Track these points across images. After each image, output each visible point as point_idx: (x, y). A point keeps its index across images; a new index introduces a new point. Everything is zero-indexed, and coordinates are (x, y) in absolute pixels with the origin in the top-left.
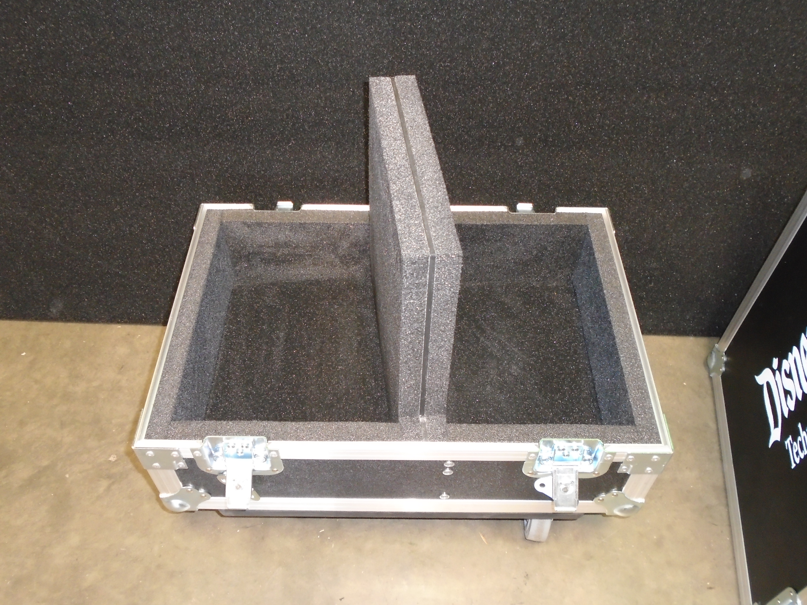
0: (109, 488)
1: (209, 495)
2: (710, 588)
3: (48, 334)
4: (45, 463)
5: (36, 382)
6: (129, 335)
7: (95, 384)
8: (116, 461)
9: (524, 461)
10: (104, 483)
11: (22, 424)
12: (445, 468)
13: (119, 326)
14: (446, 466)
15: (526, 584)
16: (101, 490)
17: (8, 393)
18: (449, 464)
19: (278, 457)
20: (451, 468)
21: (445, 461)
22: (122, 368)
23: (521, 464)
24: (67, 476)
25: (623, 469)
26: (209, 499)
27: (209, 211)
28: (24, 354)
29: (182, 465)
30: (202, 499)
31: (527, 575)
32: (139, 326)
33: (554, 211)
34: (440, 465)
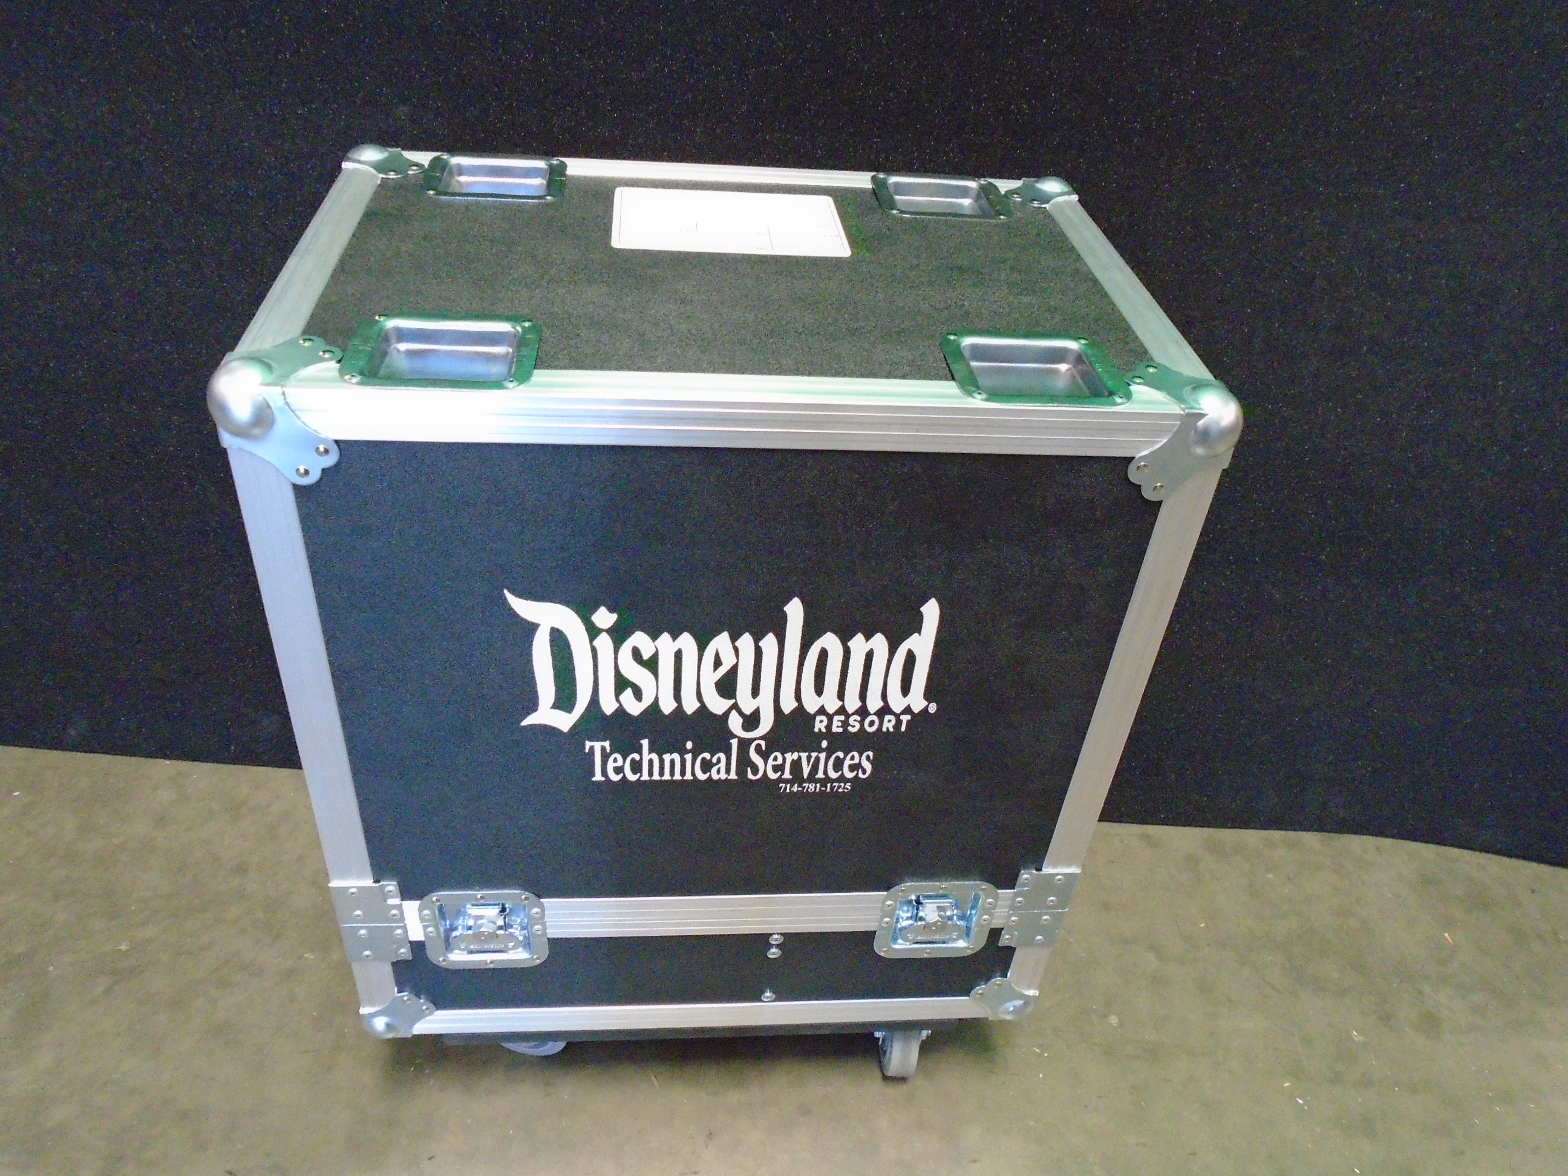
1: (432, 1006)
3: (58, 768)
5: (29, 833)
6: (180, 774)
7: (116, 841)
9: (875, 932)
12: (771, 946)
14: (773, 943)
18: (775, 939)
19: (545, 933)
20: (778, 946)
21: (771, 935)
23: (869, 936)
25: (1005, 940)
26: (431, 1013)
28: (17, 793)
29: (405, 952)
30: (420, 1016)
32: (197, 763)
34: (762, 940)
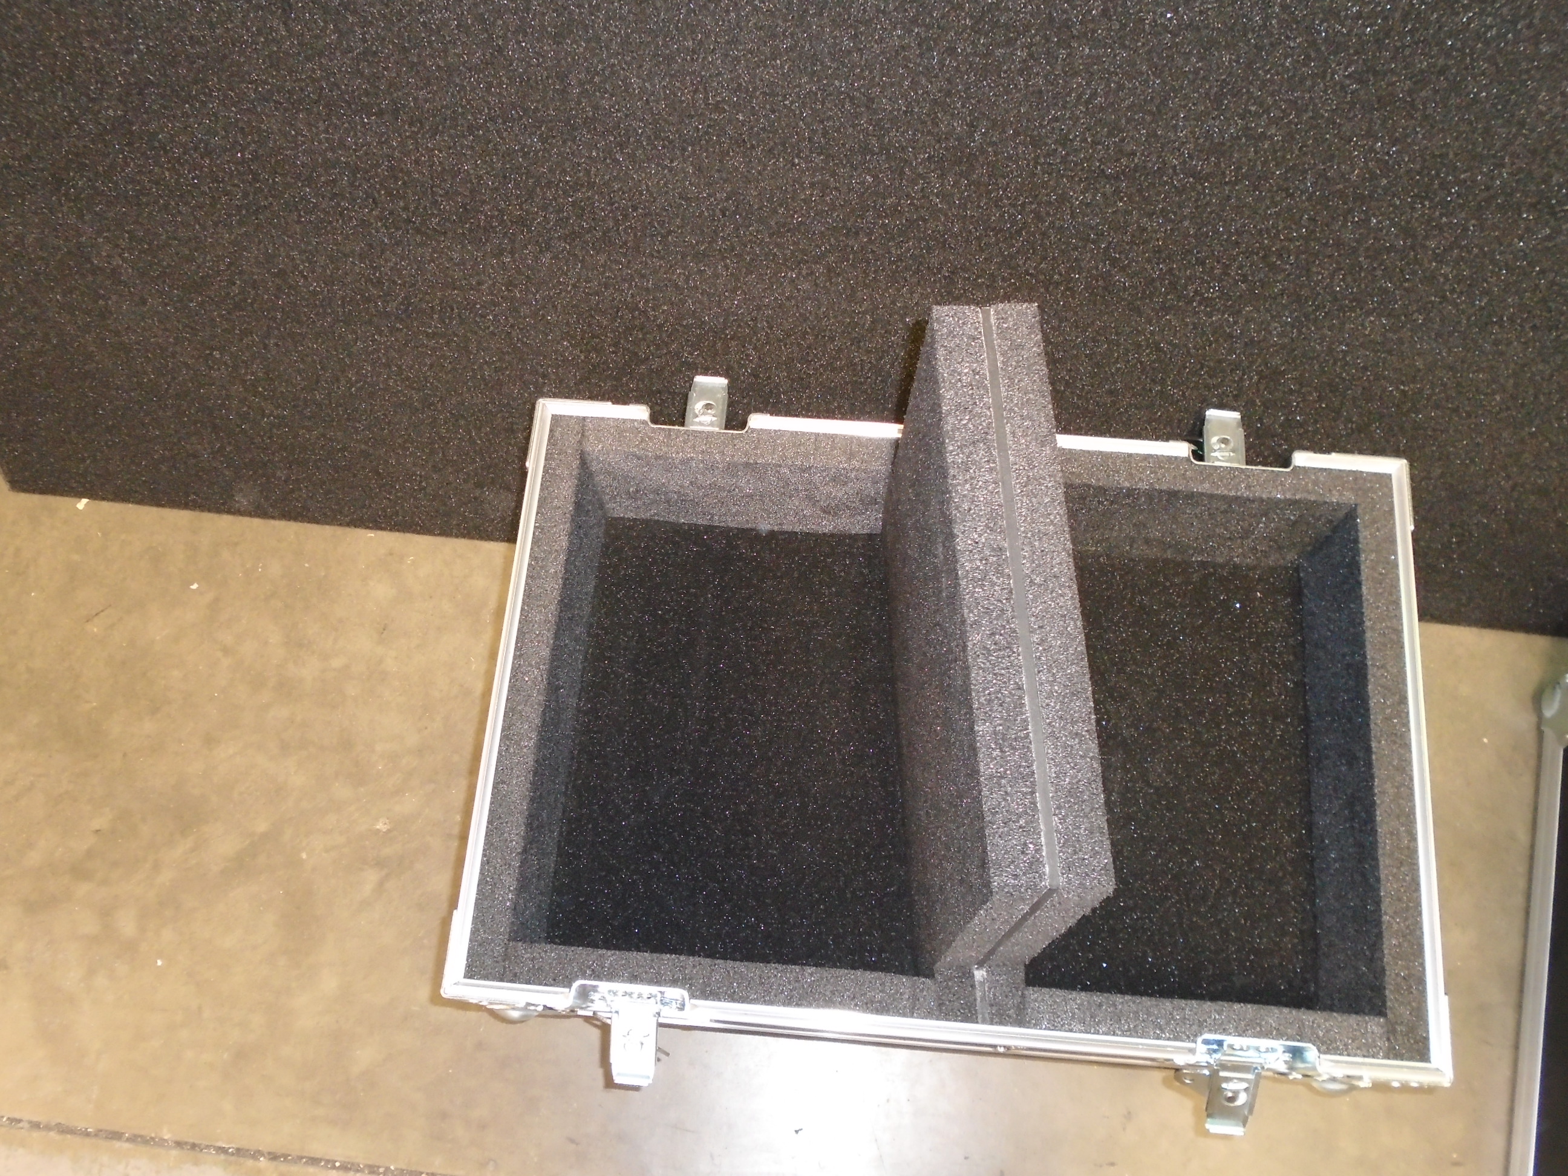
0: (381, 884)
2: (1456, 1164)
3: (236, 544)
4: (262, 827)
5: (226, 651)
6: (391, 554)
7: (337, 663)
8: (389, 831)
10: (371, 877)
11: (210, 741)
13: (371, 534)
15: (1124, 1129)
16: (368, 888)
17: (176, 673)
22: (384, 631)
24: (304, 856)
27: (556, 420)
28: (195, 586)
31: (1129, 1113)
32: (409, 536)
33: (1286, 462)
